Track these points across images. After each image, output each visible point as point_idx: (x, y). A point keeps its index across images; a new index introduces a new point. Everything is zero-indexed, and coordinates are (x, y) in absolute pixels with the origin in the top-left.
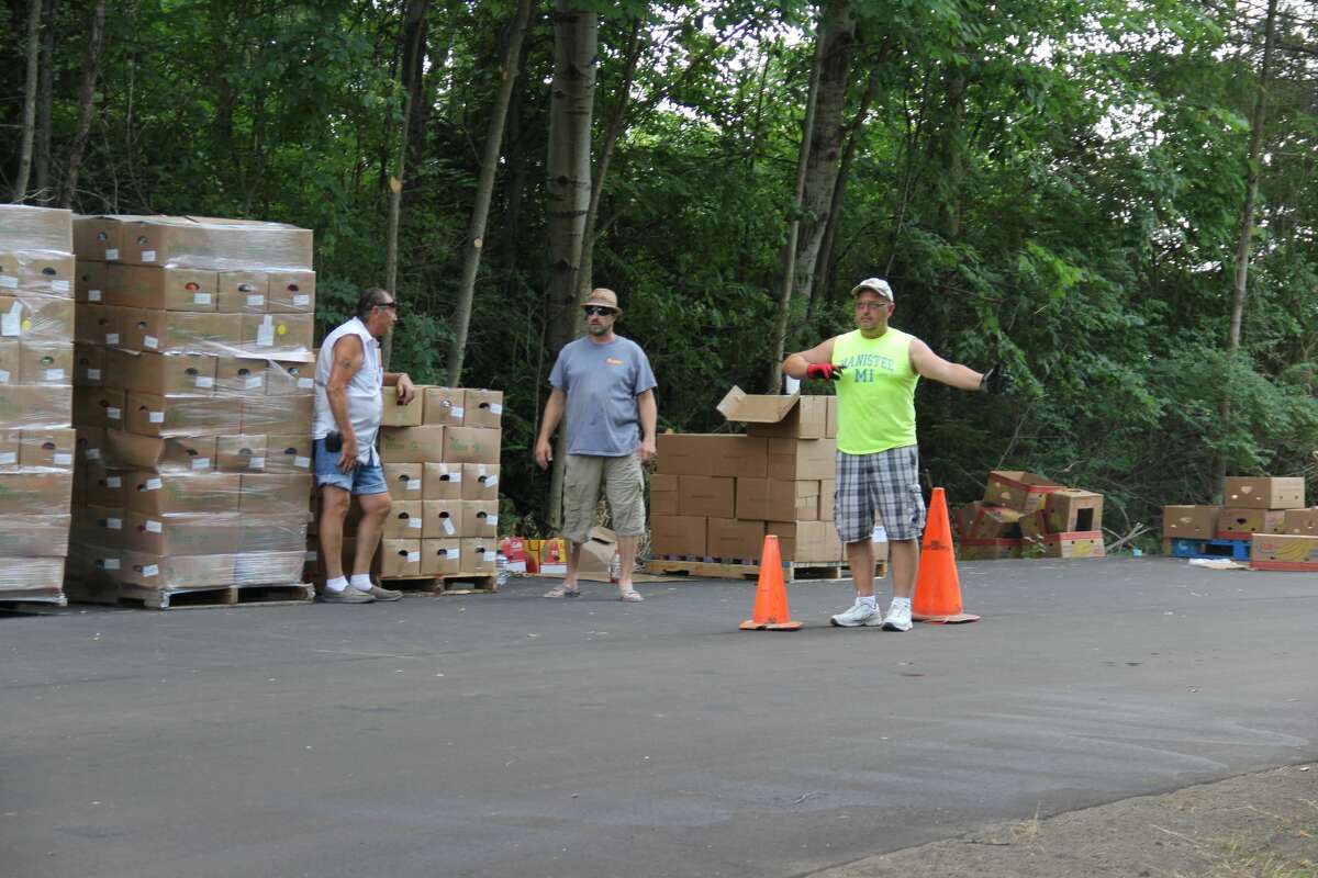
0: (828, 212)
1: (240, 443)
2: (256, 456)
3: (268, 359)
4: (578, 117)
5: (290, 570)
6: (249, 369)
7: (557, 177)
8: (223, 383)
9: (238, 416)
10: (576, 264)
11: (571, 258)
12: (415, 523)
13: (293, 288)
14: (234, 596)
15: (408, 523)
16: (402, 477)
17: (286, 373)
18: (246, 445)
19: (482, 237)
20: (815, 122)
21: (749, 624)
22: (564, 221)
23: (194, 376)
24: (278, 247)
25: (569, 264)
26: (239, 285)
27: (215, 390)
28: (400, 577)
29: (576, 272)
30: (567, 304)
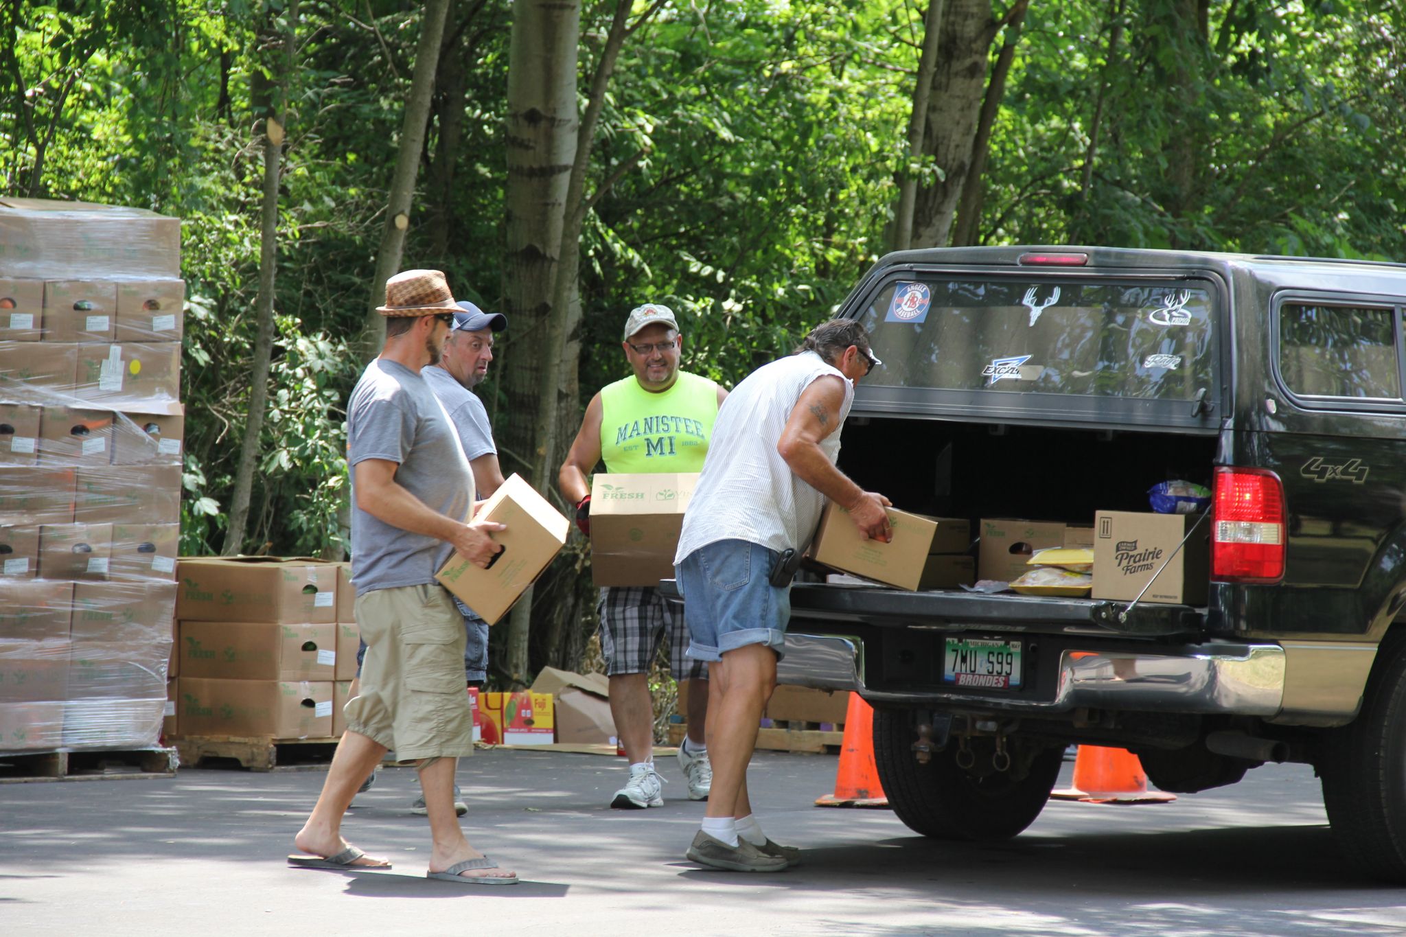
0: (967, 161)
1: (75, 534)
2: (95, 556)
3: (115, 410)
4: (556, 12)
5: (143, 727)
6: (89, 426)
7: (523, 111)
8: (49, 445)
9: (71, 496)
10: (554, 251)
11: (545, 243)
12: (326, 657)
13: (152, 305)
14: (63, 764)
15: (316, 656)
16: (307, 587)
17: (140, 431)
18: (83, 539)
19: (407, 211)
20: (945, 14)
21: (829, 798)
22: (535, 181)
23: (9, 436)
24: (131, 244)
25: (541, 251)
26: (74, 302)
27: (38, 457)
28: (303, 738)
29: (554, 265)
30: (537, 316)
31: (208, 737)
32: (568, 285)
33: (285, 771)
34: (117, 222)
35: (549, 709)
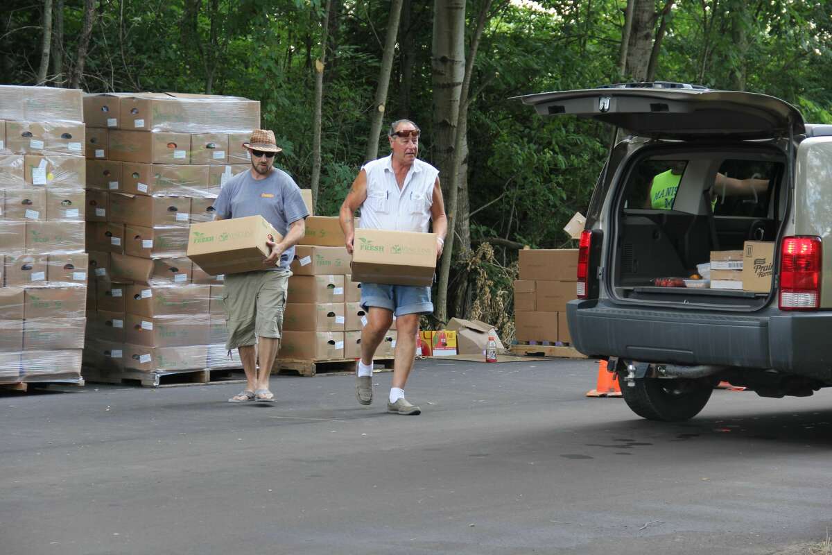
4: (454, 11)
7: (440, 57)
8: (196, 217)
10: (455, 123)
11: (451, 119)
12: (340, 319)
14: (207, 376)
15: (334, 319)
16: (330, 286)
19: (384, 104)
20: (635, 10)
21: (594, 392)
22: (445, 90)
23: (174, 212)
24: (235, 115)
25: (449, 123)
26: (207, 143)
27: (190, 223)
28: (330, 360)
29: (455, 129)
30: (448, 153)
31: (283, 360)
32: (462, 138)
33: (321, 376)
34: (228, 104)
35: (454, 338)
